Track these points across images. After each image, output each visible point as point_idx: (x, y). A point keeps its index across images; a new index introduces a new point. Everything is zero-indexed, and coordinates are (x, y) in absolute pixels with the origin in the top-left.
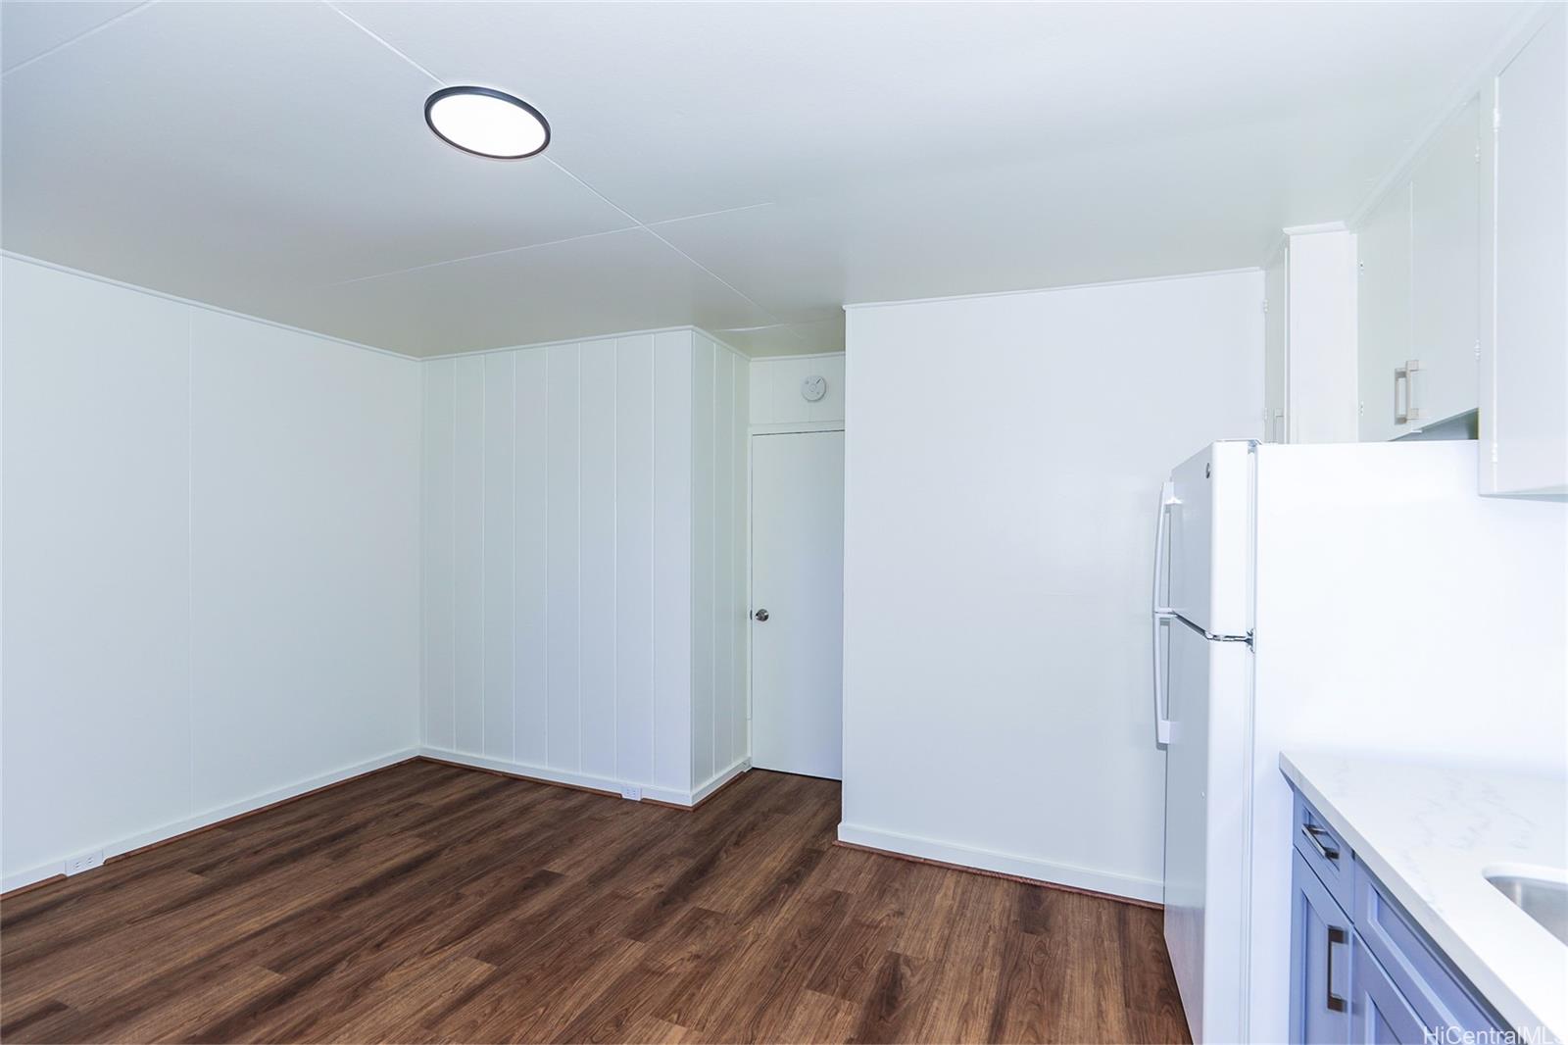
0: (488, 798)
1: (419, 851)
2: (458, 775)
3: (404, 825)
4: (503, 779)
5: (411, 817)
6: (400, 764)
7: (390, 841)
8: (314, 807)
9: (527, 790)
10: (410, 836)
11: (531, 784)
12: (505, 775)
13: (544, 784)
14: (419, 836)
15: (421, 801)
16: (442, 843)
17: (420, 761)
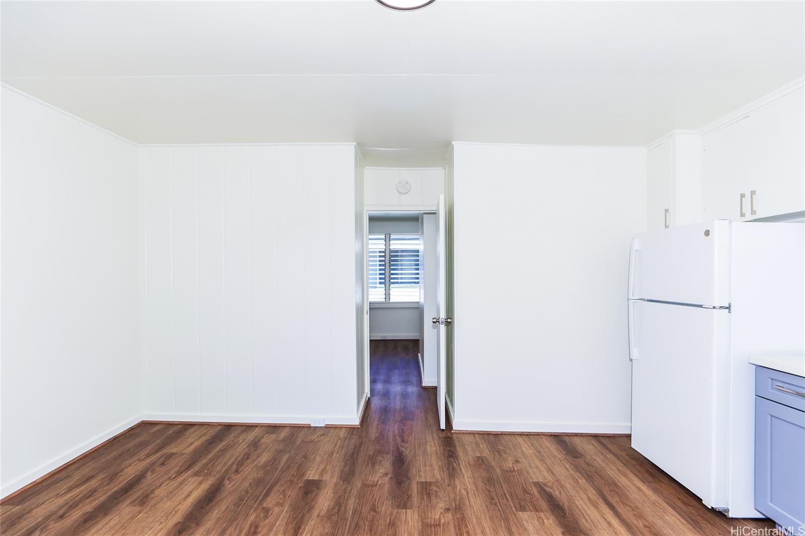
0: (221, 441)
1: (206, 486)
2: (186, 429)
3: (176, 469)
4: (219, 428)
5: (175, 465)
6: (132, 429)
7: (175, 483)
8: (86, 471)
9: (243, 431)
10: (189, 477)
11: (244, 428)
12: (220, 424)
13: (252, 426)
14: (196, 474)
15: (174, 450)
16: (218, 476)
17: (145, 425)
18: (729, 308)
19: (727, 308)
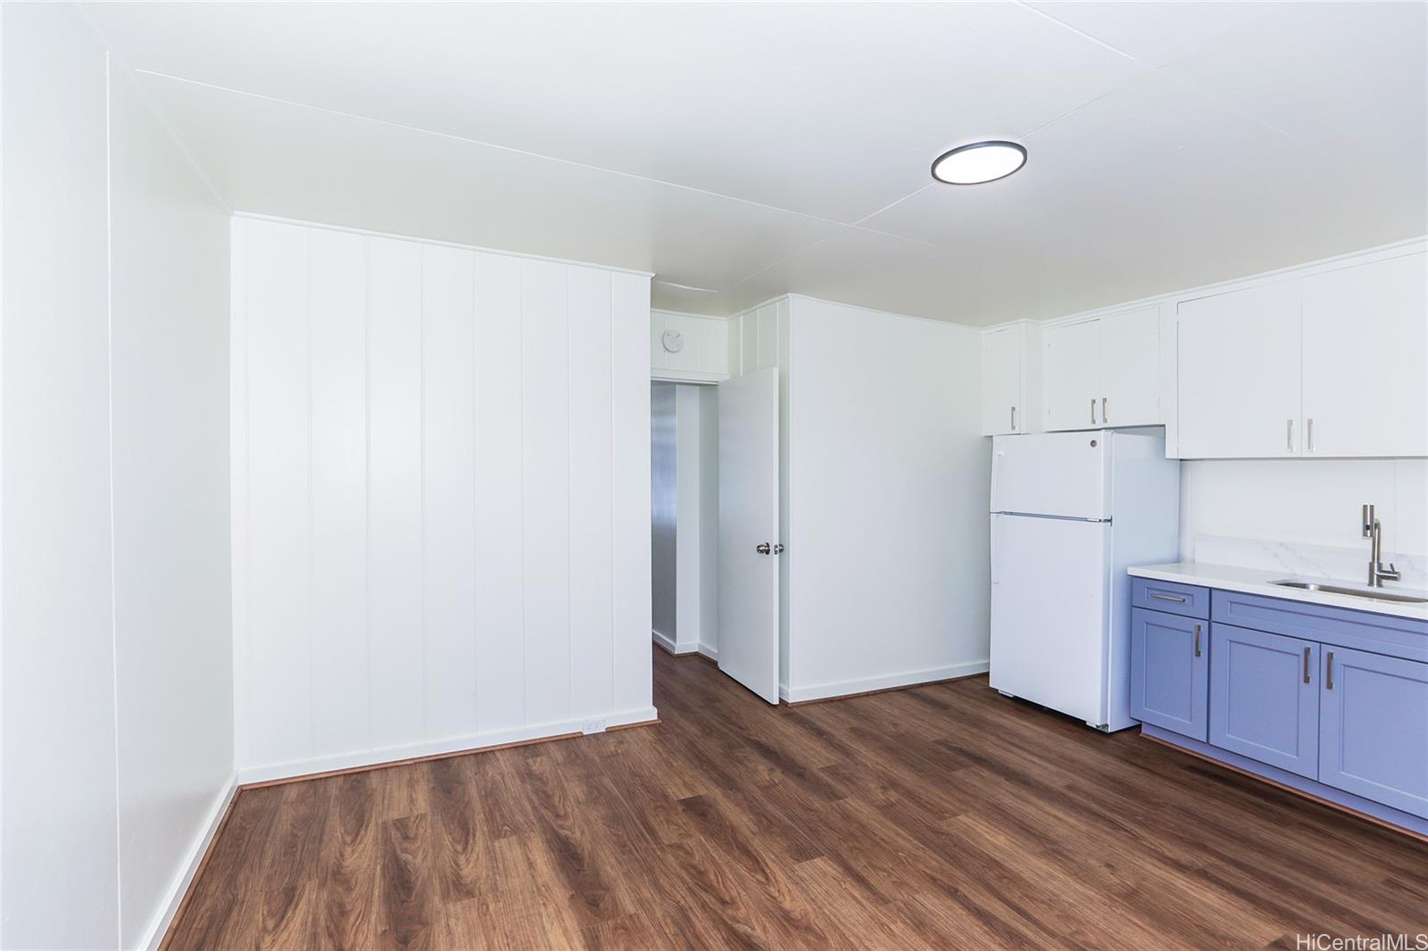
18: (1110, 521)
19: (1108, 521)
